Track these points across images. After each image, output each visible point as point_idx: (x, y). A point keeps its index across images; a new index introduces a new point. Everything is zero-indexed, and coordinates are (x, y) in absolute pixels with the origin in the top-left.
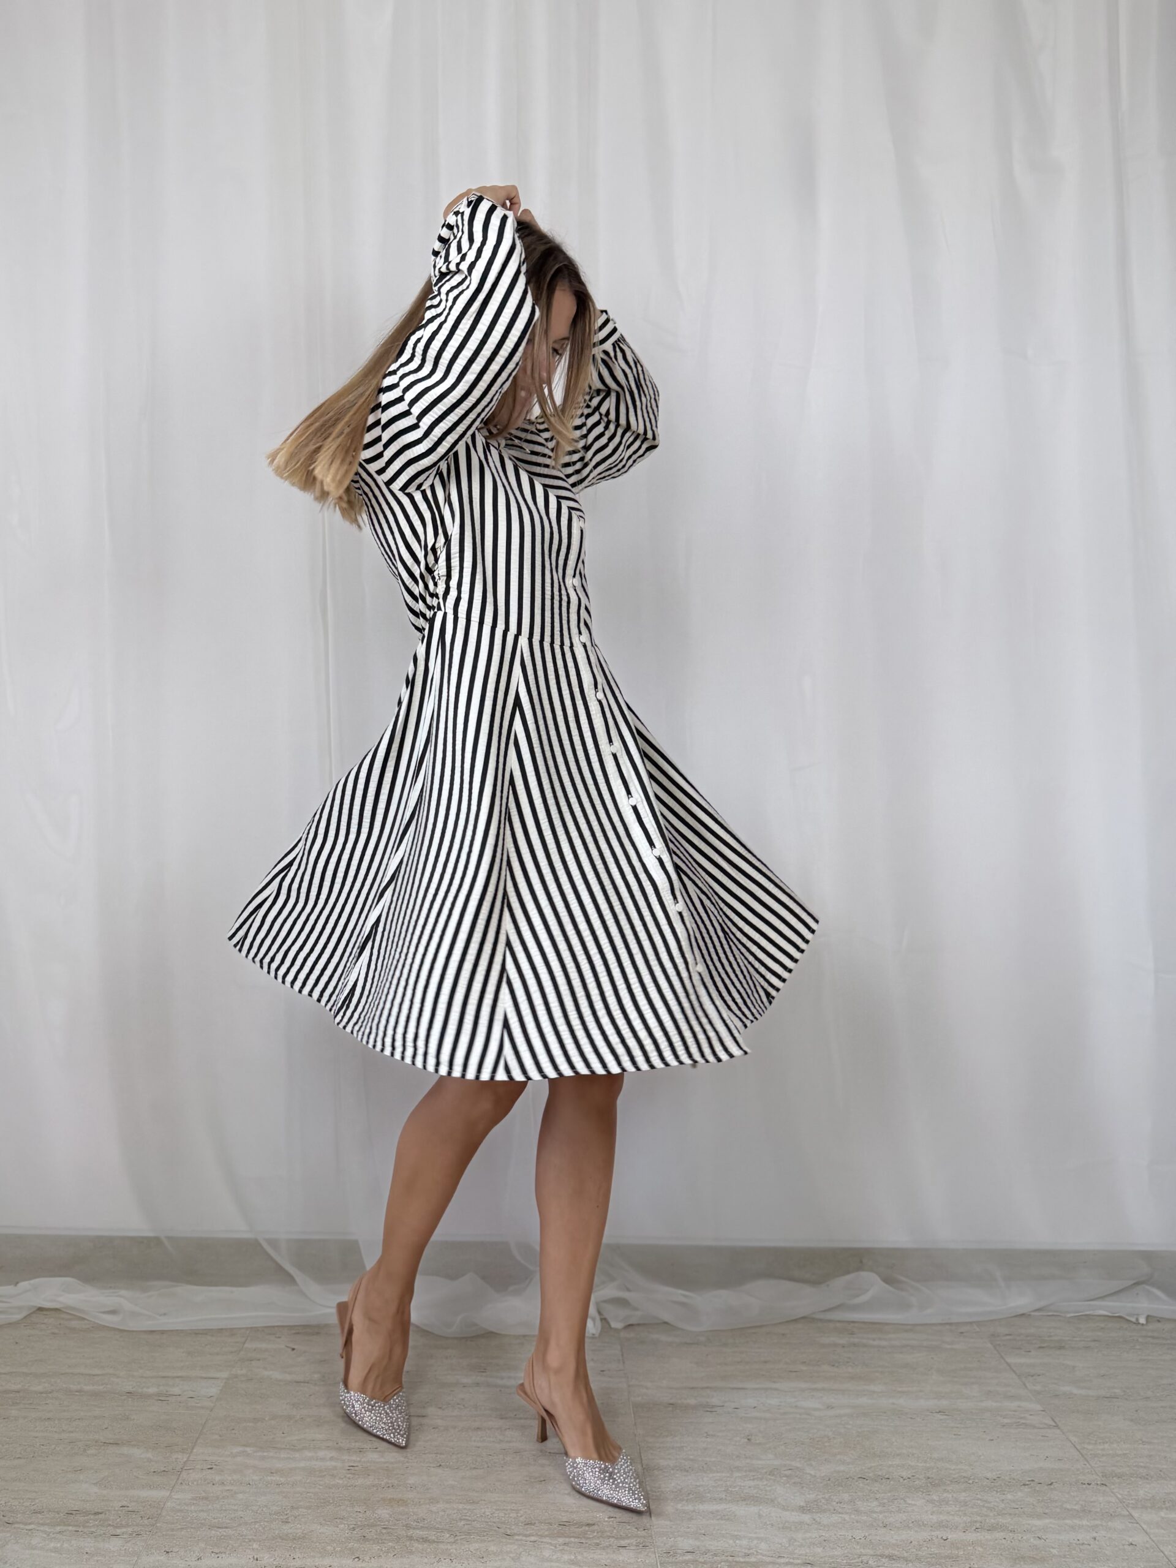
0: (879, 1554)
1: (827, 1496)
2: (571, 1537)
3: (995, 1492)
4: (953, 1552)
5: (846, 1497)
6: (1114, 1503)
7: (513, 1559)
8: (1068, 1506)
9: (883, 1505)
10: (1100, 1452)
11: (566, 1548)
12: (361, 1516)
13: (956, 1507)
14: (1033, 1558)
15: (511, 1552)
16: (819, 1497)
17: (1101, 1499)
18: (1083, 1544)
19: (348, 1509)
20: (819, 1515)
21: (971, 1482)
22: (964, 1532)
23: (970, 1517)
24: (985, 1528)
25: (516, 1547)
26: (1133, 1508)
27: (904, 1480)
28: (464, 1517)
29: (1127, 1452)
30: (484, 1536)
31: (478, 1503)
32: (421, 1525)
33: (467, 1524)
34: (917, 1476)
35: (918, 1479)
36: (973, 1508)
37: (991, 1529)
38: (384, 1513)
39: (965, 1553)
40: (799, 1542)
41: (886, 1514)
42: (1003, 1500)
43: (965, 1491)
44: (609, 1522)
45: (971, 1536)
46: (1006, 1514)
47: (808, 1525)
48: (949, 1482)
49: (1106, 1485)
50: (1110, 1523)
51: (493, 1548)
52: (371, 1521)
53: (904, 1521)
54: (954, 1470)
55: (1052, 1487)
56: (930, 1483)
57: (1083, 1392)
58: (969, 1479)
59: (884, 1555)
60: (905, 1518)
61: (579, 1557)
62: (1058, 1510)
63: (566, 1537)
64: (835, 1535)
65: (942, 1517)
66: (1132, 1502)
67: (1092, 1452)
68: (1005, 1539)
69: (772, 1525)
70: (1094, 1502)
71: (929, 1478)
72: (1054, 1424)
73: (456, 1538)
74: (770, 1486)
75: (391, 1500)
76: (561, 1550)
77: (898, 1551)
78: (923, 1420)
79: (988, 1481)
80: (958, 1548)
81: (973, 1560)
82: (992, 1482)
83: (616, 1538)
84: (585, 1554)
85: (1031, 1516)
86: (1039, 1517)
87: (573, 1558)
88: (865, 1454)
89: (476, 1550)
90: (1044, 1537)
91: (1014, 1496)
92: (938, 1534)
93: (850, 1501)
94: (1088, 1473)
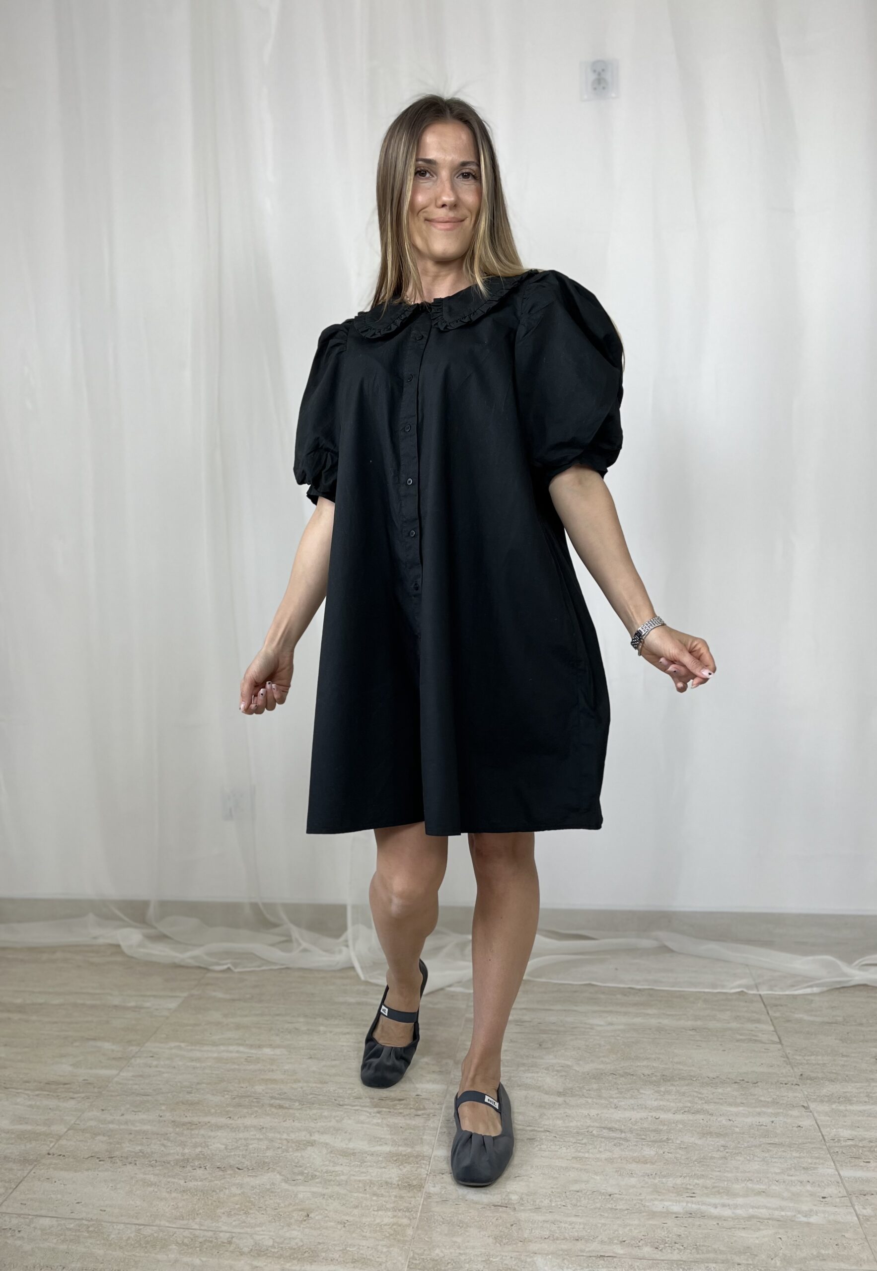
0: (603, 1126)
1: (581, 1085)
2: (382, 1107)
3: (710, 1087)
4: (659, 1127)
5: (595, 1086)
6: (799, 1098)
7: (337, 1121)
8: (762, 1099)
9: (621, 1093)
10: (805, 1062)
11: (378, 1115)
12: (242, 1089)
13: (675, 1096)
14: (719, 1133)
15: (338, 1116)
16: (575, 1086)
17: (791, 1094)
18: (762, 1125)
19: (236, 1085)
20: (570, 1098)
21: (695, 1079)
22: (674, 1114)
23: (683, 1104)
24: (692, 1111)
25: (342, 1113)
26: (812, 1102)
27: (644, 1076)
28: (313, 1093)
29: (827, 1062)
30: (323, 1105)
31: (327, 1083)
32: (282, 1097)
33: (314, 1097)
34: (656, 1074)
35: (656, 1076)
36: (687, 1097)
37: (697, 1112)
38: (259, 1088)
39: (668, 1129)
40: (547, 1116)
41: (619, 1099)
42: (714, 1093)
43: (687, 1085)
44: (414, 1098)
45: (679, 1117)
46: (711, 1102)
47: (559, 1105)
48: (677, 1079)
49: (799, 1085)
50: (790, 1112)
51: (326, 1113)
52: (249, 1093)
53: (632, 1105)
54: (685, 1070)
55: (756, 1085)
56: (663, 1079)
57: (813, 1018)
58: (694, 1077)
59: (606, 1127)
60: (633, 1102)
61: (384, 1121)
62: (754, 1101)
63: (380, 1107)
64: (576, 1112)
65: (661, 1103)
66: (814, 1097)
67: (798, 1061)
68: (703, 1120)
69: (532, 1104)
70: (784, 1096)
71: (664, 1075)
72: (778, 1040)
73: (304, 1106)
74: (542, 1077)
75: (267, 1080)
76: (375, 1116)
77: (618, 1125)
78: (677, 1035)
79: (708, 1079)
80: (664, 1125)
81: (672, 1133)
82: (712, 1080)
84: (389, 1119)
85: (730, 1105)
86: (737, 1105)
87: (380, 1121)
88: (622, 1057)
89: (313, 1114)
90: (733, 1120)
91: (723, 1090)
92: (654, 1114)
93: (597, 1090)
94: (789, 1076)
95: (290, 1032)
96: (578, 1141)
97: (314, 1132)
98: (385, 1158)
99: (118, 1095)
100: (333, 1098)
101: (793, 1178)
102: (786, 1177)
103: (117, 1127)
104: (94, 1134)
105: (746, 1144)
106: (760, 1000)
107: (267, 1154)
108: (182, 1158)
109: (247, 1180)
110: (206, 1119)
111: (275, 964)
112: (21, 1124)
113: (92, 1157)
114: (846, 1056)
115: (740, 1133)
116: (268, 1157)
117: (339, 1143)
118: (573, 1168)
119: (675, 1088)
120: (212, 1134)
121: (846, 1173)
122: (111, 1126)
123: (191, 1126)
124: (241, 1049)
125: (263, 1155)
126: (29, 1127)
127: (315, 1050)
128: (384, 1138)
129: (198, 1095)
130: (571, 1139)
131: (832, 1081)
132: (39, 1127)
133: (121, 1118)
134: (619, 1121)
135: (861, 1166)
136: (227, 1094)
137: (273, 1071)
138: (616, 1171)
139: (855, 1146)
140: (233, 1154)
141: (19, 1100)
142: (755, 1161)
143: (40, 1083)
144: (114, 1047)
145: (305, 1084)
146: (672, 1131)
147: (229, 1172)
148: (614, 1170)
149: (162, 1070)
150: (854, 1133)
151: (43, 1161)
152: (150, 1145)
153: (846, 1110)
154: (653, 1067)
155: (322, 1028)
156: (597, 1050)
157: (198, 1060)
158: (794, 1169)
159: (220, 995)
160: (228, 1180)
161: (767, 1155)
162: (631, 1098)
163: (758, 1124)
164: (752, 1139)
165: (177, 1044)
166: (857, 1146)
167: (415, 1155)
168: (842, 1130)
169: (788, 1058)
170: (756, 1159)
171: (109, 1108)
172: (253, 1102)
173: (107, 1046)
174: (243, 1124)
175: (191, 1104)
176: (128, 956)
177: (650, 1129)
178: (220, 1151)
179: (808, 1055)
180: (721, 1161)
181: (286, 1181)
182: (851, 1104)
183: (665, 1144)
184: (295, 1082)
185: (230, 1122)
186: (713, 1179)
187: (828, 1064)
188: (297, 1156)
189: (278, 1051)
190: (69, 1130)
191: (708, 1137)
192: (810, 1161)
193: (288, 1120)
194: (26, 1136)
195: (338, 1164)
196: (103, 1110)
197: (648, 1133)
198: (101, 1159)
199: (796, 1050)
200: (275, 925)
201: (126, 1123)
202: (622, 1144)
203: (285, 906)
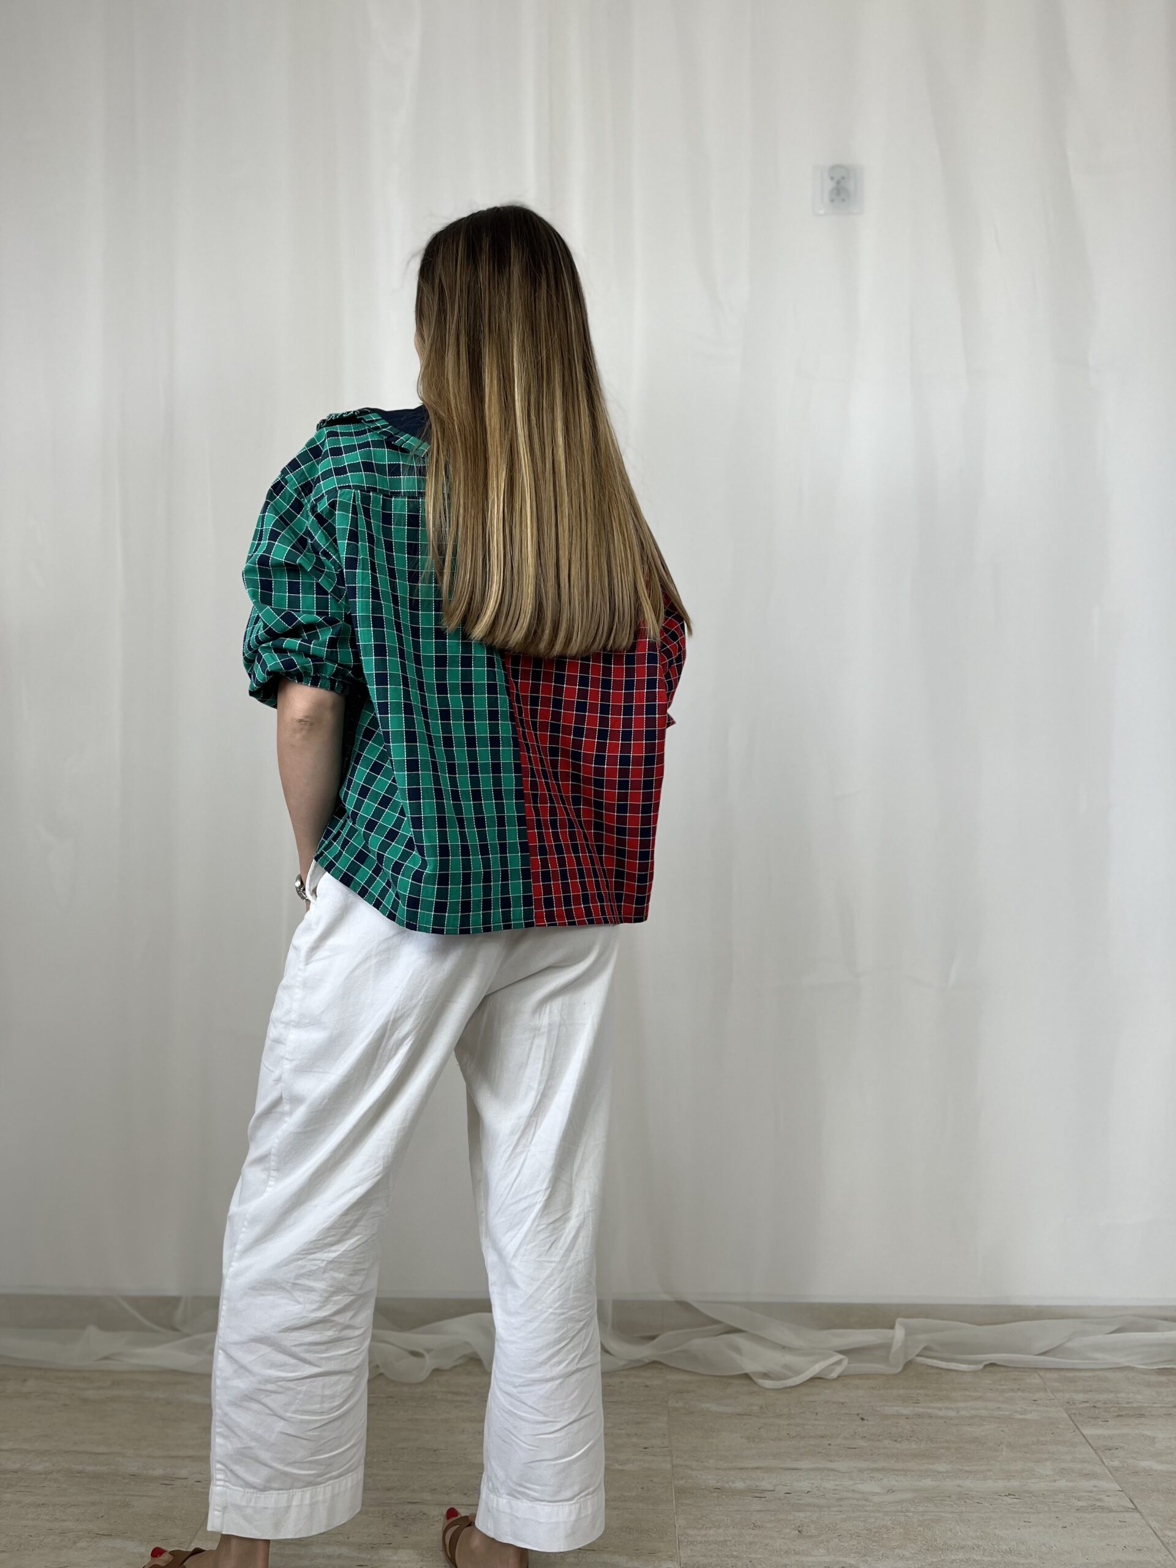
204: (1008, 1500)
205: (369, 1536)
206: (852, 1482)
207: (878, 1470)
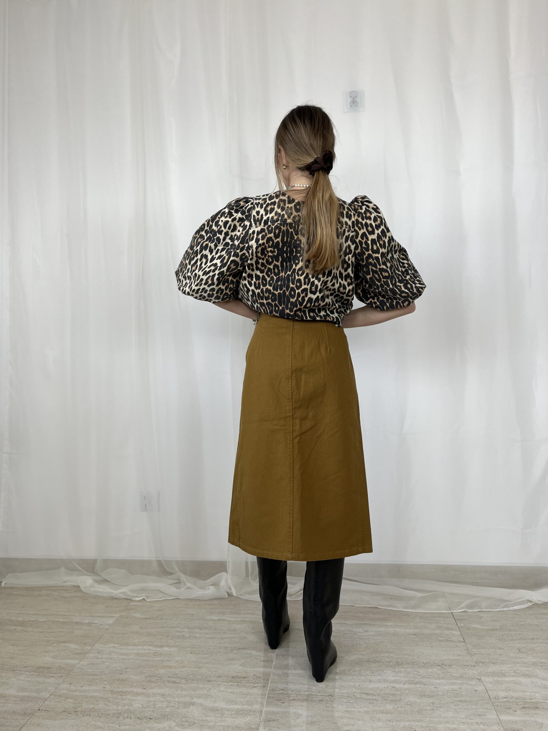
0: (362, 692)
1: (350, 668)
2: (234, 682)
3: (424, 668)
4: (395, 692)
5: (358, 669)
6: (476, 674)
7: (207, 691)
8: (454, 675)
9: (373, 672)
10: (479, 653)
11: (231, 687)
12: (152, 672)
13: (404, 674)
14: (430, 696)
15: (208, 688)
16: (346, 669)
17: (471, 672)
18: (454, 690)
19: (148, 669)
20: (343, 676)
22: (404, 684)
23: (409, 678)
24: (414, 683)
25: (210, 686)
26: (483, 676)
27: (386, 662)
28: (193, 674)
30: (199, 681)
31: (201, 668)
32: (175, 676)
33: (194, 676)
34: (393, 661)
36: (411, 674)
37: (417, 683)
38: (161, 671)
39: (401, 693)
41: (372, 676)
42: (427, 672)
43: (411, 667)
44: (252, 677)
45: (406, 686)
46: (425, 677)
47: (337, 680)
48: (405, 664)
49: (475, 666)
50: (470, 682)
51: (201, 686)
53: (379, 679)
54: (410, 659)
55: (451, 667)
56: (397, 664)
57: (483, 627)
58: (415, 663)
59: (365, 693)
61: (235, 691)
62: (449, 676)
65: (396, 678)
66: (484, 673)
67: (475, 653)
68: (420, 687)
70: (467, 673)
71: (398, 662)
72: (463, 641)
73: (187, 682)
75: (166, 666)
76: (230, 687)
77: (372, 692)
78: (405, 638)
79: (423, 664)
80: (398, 691)
82: (425, 664)
83: (254, 684)
84: (238, 689)
85: (436, 679)
86: (439, 679)
87: (232, 690)
88: (373, 651)
89: (194, 687)
90: (438, 687)
91: (432, 670)
92: (392, 685)
93: (359, 671)
94: (469, 661)
95: (179, 638)
96: (349, 701)
97: (194, 697)
98: (236, 712)
99: (79, 675)
100: (205, 677)
101: (472, 721)
102: (468, 721)
103: (79, 694)
104: (66, 698)
105: (445, 702)
106: (452, 616)
107: (167, 710)
108: (117, 712)
109: (155, 725)
110: (131, 690)
111: (171, 596)
112: (23, 692)
113: (64, 711)
114: (502, 649)
115: (441, 695)
116: (167, 711)
117: (209, 703)
118: (346, 717)
119: (403, 669)
120: (134, 698)
121: (503, 717)
122: (75, 693)
123: (122, 693)
124: (151, 648)
125: (165, 711)
126: (27, 694)
127: (194, 648)
128: (235, 701)
129: (125, 675)
130: (344, 700)
131: (494, 663)
132: (33, 694)
133: (81, 688)
134: (372, 689)
135: (511, 713)
136: (143, 675)
137: (169, 661)
138: (371, 719)
139: (508, 702)
140: (147, 709)
141: (22, 678)
142: (450, 711)
143: (34, 667)
144: (76, 647)
145: (188, 669)
146: (403, 695)
147: (144, 721)
148: (370, 718)
149: (105, 660)
150: (508, 694)
151: (36, 714)
152: (98, 704)
153: (502, 681)
154: (391, 657)
155: (198, 635)
156: (358, 647)
157: (126, 654)
158: (473, 715)
159: (138, 615)
160: (144, 725)
161: (457, 707)
162: (379, 675)
163: (452, 689)
164: (449, 699)
165: (113, 645)
166: (509, 701)
167: (253, 710)
168: (499, 692)
169: (468, 650)
170: (451, 710)
171: (74, 683)
172: (158, 679)
173: (73, 646)
174: (153, 692)
175: (122, 681)
176: (83, 593)
177: (390, 693)
178: (139, 708)
179: (480, 649)
180: (430, 712)
181: (178, 726)
182: (505, 677)
183: (399, 702)
184: (183, 668)
185: (144, 691)
186: (427, 722)
187: (492, 654)
188: (184, 711)
189: (172, 649)
190: (50, 696)
191: (424, 697)
192: (482, 710)
193: (178, 690)
194: (26, 699)
195: (208, 716)
196: (70, 684)
197: (389, 696)
198: (70, 713)
199: (473, 646)
200: (171, 574)
201: (84, 691)
202: (374, 703)
203: (177, 562)
204: (413, 636)
205: (161, 642)
206: (352, 628)
207: (363, 624)
